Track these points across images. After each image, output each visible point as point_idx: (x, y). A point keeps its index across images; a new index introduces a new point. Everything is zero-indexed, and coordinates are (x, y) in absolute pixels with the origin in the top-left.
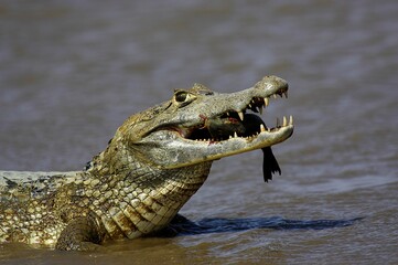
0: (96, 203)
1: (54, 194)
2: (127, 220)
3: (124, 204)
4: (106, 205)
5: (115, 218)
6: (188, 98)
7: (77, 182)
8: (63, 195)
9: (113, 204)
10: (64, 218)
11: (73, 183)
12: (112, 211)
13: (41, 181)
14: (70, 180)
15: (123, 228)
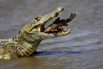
0: (18, 48)
1: (6, 46)
2: (27, 52)
3: (25, 48)
4: (21, 49)
5: (24, 52)
6: (39, 19)
7: (12, 43)
8: (8, 46)
9: (23, 48)
10: (9, 52)
11: (11, 43)
12: (23, 50)
13: (2, 42)
14: (10, 42)
15: (26, 54)
